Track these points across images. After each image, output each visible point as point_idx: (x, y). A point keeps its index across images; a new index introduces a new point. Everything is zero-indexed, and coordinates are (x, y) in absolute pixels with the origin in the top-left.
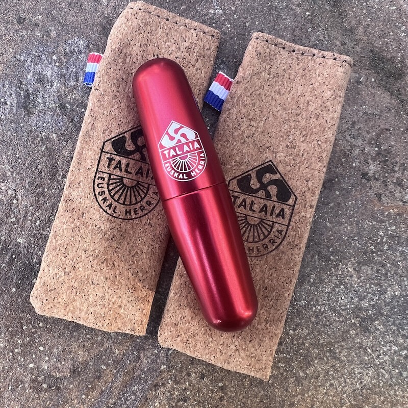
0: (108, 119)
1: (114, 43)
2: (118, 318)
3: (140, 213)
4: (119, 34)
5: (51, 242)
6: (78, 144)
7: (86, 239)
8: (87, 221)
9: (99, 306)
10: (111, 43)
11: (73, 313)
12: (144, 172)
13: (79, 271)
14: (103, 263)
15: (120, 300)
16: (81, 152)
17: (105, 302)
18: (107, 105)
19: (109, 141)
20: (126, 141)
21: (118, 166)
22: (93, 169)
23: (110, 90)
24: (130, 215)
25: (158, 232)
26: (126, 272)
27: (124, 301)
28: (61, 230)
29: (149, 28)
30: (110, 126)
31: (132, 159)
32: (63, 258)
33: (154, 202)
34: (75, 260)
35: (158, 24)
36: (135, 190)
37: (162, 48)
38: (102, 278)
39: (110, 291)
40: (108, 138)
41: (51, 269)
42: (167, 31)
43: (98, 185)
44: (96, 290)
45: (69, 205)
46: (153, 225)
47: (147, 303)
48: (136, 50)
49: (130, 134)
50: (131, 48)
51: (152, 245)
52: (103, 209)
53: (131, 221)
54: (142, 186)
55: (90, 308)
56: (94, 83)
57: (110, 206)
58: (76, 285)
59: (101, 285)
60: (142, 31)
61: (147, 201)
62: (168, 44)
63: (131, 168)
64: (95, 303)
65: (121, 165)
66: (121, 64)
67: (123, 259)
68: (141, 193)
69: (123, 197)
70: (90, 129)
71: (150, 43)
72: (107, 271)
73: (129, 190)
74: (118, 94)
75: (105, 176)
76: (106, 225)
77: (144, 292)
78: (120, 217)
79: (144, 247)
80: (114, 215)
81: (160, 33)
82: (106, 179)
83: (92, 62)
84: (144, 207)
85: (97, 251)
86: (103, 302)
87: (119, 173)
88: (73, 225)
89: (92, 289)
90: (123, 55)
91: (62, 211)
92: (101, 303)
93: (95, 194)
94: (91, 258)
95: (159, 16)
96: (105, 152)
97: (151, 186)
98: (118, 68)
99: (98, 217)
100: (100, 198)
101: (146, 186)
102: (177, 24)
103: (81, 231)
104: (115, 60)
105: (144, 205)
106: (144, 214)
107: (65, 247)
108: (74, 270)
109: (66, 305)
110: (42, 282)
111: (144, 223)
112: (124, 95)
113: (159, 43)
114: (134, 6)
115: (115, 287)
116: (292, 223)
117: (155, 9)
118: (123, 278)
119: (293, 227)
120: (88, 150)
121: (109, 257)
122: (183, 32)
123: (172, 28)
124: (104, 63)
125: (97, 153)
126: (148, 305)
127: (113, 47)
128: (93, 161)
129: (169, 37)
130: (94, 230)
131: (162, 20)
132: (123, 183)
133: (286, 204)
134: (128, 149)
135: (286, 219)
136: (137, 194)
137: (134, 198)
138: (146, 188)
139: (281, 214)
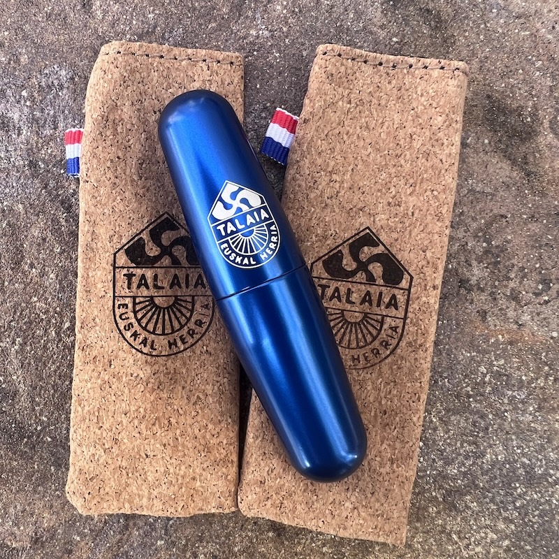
0: (112, 219)
1: (94, 109)
2: (194, 496)
3: (190, 341)
4: (98, 95)
5: (76, 411)
6: (80, 264)
7: (122, 397)
8: (117, 369)
9: (164, 485)
10: (90, 111)
11: (130, 502)
12: (181, 281)
13: (124, 444)
14: (154, 424)
15: (191, 471)
16: (86, 276)
17: (171, 478)
18: (107, 200)
19: (122, 251)
20: (145, 244)
21: (143, 282)
22: (109, 295)
23: (104, 177)
24: (176, 346)
25: (222, 361)
26: (189, 429)
27: (197, 470)
28: (85, 391)
29: (138, 75)
30: (117, 229)
31: (160, 267)
32: (97, 430)
33: (206, 319)
34: (114, 429)
35: (150, 67)
36: (175, 309)
37: (164, 100)
38: (158, 446)
39: (174, 461)
40: (119, 246)
41: (84, 449)
42: (165, 74)
44: (155, 464)
45: (87, 353)
46: (213, 352)
47: (230, 465)
48: (127, 111)
49: (148, 233)
50: (119, 112)
51: (217, 382)
52: (135, 349)
53: (179, 355)
54: (184, 301)
55: (151, 491)
56: (80, 172)
57: (144, 342)
58: (124, 464)
59: (159, 457)
60: (130, 83)
61: (196, 321)
62: (170, 90)
63: (162, 281)
64: (157, 483)
65: (146, 281)
66: (111, 137)
67: (180, 411)
68: (184, 311)
69: (160, 325)
70: (90, 240)
71: (144, 97)
72: (163, 434)
73: (166, 312)
74: (117, 181)
75: (128, 301)
76: (146, 370)
77: (222, 450)
78: (163, 353)
79: (207, 386)
80: (154, 354)
81: (155, 79)
82: (130, 306)
83: (70, 143)
85: (142, 410)
86: (169, 478)
87: (146, 293)
88: (99, 381)
89: (148, 463)
90: (110, 124)
91: (80, 364)
92: (166, 480)
93: (120, 330)
94: (136, 422)
95: (147, 55)
96: (118, 268)
97: (196, 298)
98: (109, 143)
99: (131, 361)
100: (128, 334)
101: (189, 299)
102: (176, 59)
103: (113, 387)
104: (101, 133)
105: (194, 328)
107: (97, 414)
108: (116, 443)
109: (118, 494)
110: (78, 470)
111: (199, 353)
112: (126, 181)
113: (158, 93)
114: (109, 50)
115: (179, 454)
116: (409, 315)
117: (141, 47)
118: (188, 438)
119: (412, 319)
120: (95, 270)
121: (161, 414)
122: (187, 68)
123: (170, 67)
124: (87, 142)
125: (108, 271)
126: (233, 467)
127: (94, 116)
128: (105, 284)
129: (171, 81)
130: (131, 382)
131: (153, 59)
132: (155, 305)
133: (397, 288)
134: (150, 255)
135: (400, 309)
136: (179, 315)
137: (176, 321)
138: (190, 302)
139: (393, 303)
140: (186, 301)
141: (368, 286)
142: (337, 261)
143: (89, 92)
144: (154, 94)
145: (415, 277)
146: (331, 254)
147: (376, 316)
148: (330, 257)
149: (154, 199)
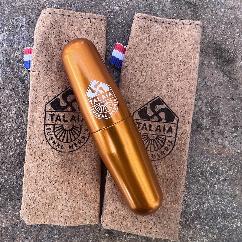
0: (45, 89)
1: (38, 39)
2: (79, 217)
3: (79, 145)
4: (40, 32)
5: (26, 177)
6: (29, 109)
7: (47, 171)
8: (45, 158)
9: (65, 212)
10: (36, 39)
11: (50, 219)
12: (76, 118)
13: (48, 192)
14: (61, 183)
15: (78, 205)
16: (32, 114)
17: (69, 208)
18: (43, 80)
19: (49, 104)
20: (60, 101)
21: (58, 118)
22: (42, 124)
23: (42, 70)
24: (73, 148)
25: (93, 155)
26: (78, 186)
27: (81, 205)
28: (30, 168)
29: (58, 24)
30: (47, 94)
31: (66, 112)
32: (35, 186)
33: (87, 136)
34: (43, 185)
35: (64, 20)
36: (72, 131)
37: (70, 35)
38: (63, 193)
39: (70, 200)
40: (48, 101)
41: (29, 194)
42: (71, 23)
43: (48, 134)
44: (61, 202)
45: (32, 150)
46: (89, 151)
47: (96, 203)
48: (53, 40)
49: (61, 96)
50: (50, 40)
51: (91, 164)
52: (54, 149)
53: (74, 152)
54: (77, 127)
55: (60, 214)
56: (31, 67)
57: (58, 146)
58: (47, 201)
59: (63, 198)
60: (55, 27)
61: (82, 136)
62: (73, 31)
63: (67, 118)
64: (62, 210)
66: (45, 52)
67: (74, 178)
68: (77, 132)
69: (65, 138)
70: (34, 98)
71: (61, 34)
72: (66, 188)
73: (69, 132)
74: (48, 72)
75: (51, 127)
76: (59, 158)
77: (93, 196)
78: (67, 151)
79: (86, 166)
80: (62, 151)
81: (66, 26)
82: (52, 129)
83: (27, 54)
84: (81, 141)
85: (56, 177)
87: (59, 123)
88: (37, 163)
89: (58, 201)
90: (45, 45)
91: (28, 155)
92: (66, 209)
93: (47, 140)
94: (53, 182)
95: (63, 15)
96: (47, 111)
97: (82, 126)
98: (44, 54)
99: (52, 154)
100: (51, 142)
101: (79, 127)
102: (76, 17)
103: (43, 166)
104: (41, 50)
106: (81, 145)
107: (35, 178)
108: (44, 192)
109: (44, 215)
110: (26, 204)
111: (83, 151)
112: (52, 72)
113: (67, 32)
114: (45, 12)
115: (73, 197)
116: (178, 135)
117: (60, 11)
118: (77, 190)
119: (179, 137)
120: (36, 112)
121: (65, 179)
122: (81, 21)
123: (73, 21)
124: (35, 53)
125: (43, 113)
126: (97, 203)
127: (38, 42)
128: (41, 119)
129: (73, 27)
130: (51, 164)
131: (66, 17)
132: (64, 129)
133: (172, 123)
134: (62, 106)
135: (173, 133)
136: (74, 133)
137: (73, 136)
138: (79, 128)
139: (170, 130)
140: (78, 127)
141: (158, 123)
142: (145, 112)
143: (36, 31)
144: (66, 33)
145: (180, 118)
146: (142, 108)
147: (162, 136)
148: (141, 110)
149: (64, 81)
